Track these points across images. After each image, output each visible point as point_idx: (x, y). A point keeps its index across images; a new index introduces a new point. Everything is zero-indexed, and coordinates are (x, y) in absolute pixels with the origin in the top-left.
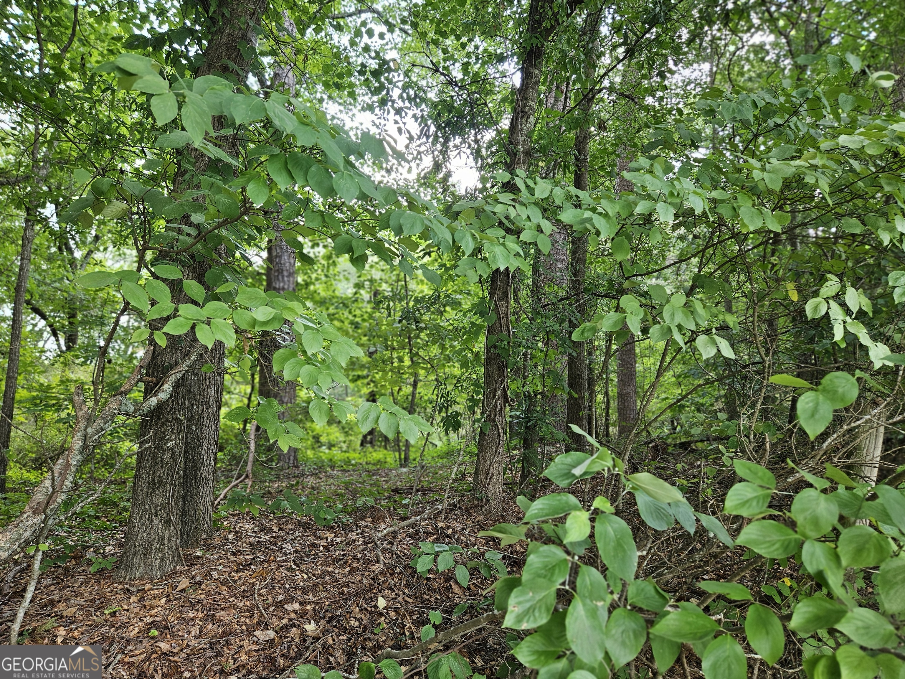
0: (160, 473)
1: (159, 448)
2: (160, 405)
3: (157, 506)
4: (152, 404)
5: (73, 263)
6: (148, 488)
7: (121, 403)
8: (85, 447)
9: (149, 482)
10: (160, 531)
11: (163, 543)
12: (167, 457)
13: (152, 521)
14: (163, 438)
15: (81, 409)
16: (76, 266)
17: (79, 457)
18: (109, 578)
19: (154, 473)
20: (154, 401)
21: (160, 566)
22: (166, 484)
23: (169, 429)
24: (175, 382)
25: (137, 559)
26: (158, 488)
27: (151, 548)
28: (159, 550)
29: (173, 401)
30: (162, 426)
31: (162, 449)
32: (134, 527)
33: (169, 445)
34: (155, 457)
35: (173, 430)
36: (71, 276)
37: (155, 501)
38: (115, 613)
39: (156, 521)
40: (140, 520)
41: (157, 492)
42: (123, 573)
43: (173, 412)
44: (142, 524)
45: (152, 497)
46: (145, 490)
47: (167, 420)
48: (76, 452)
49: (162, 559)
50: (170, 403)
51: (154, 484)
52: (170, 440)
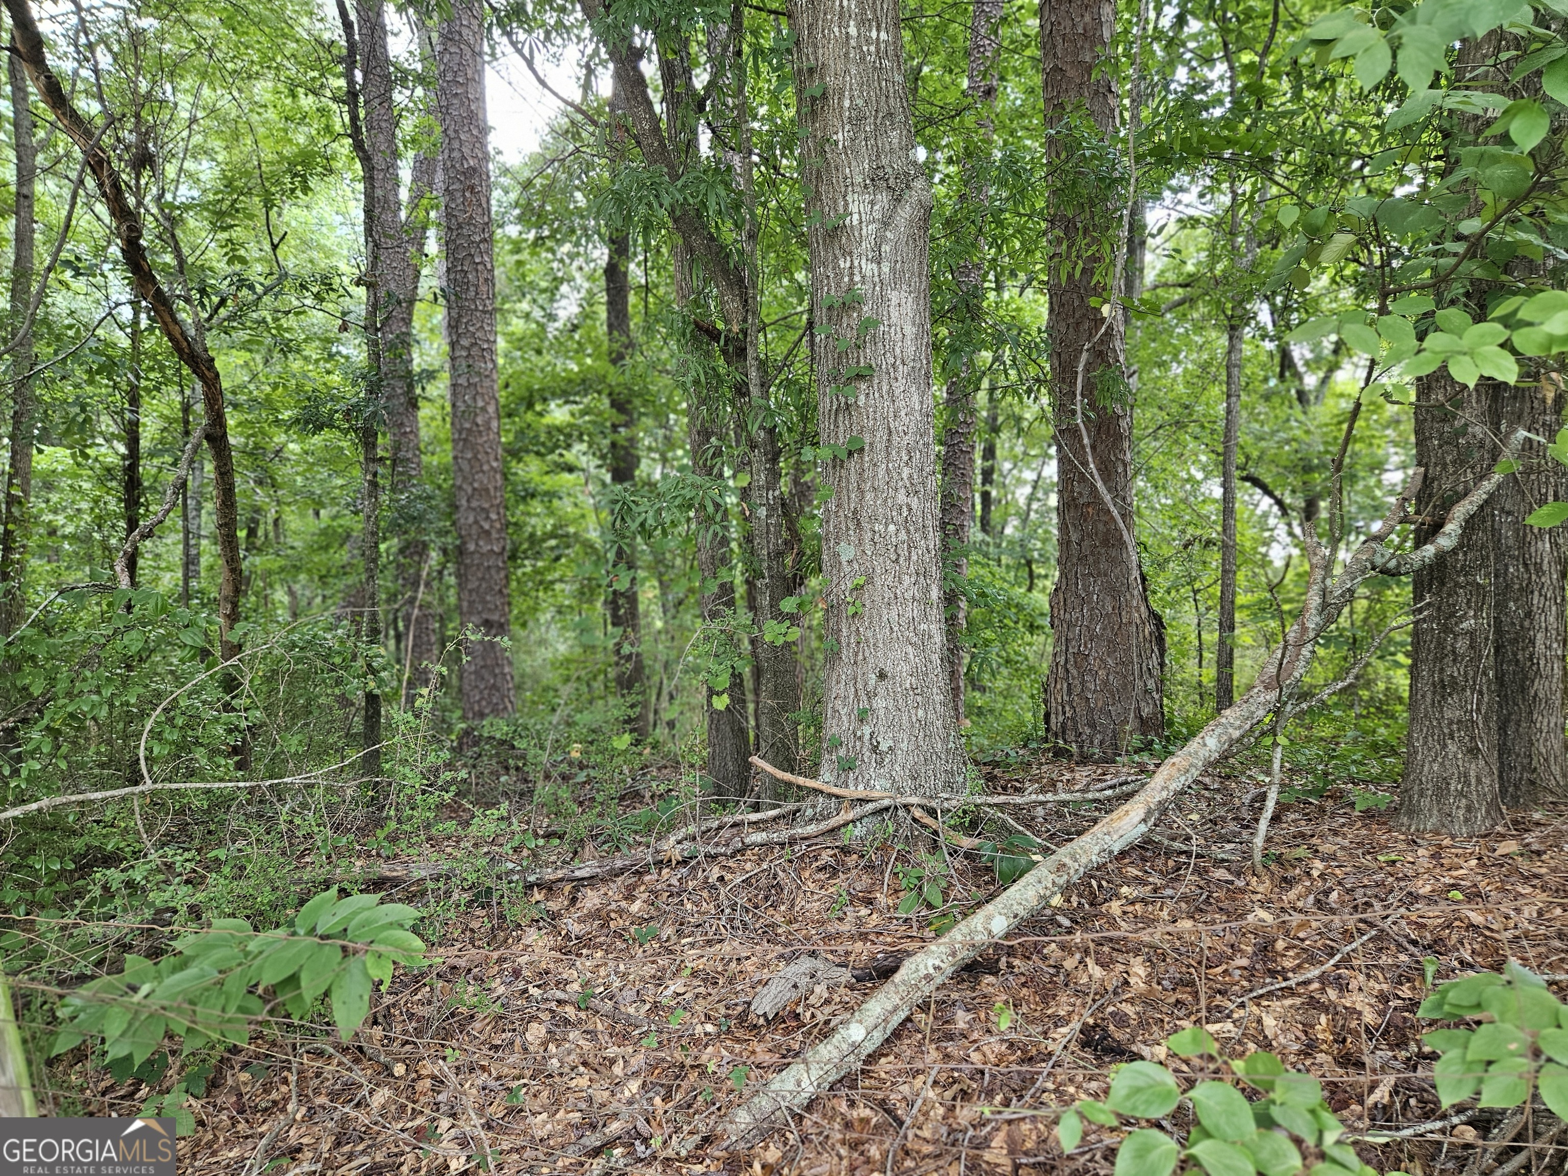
0: (1452, 670)
1: (1446, 629)
2: (1441, 557)
3: (1451, 723)
4: (1426, 554)
5: (1302, 396)
6: (1434, 693)
7: (1375, 552)
8: (1324, 605)
9: (1434, 684)
10: (1460, 763)
11: (1467, 783)
12: (1462, 645)
13: (1445, 746)
14: (1452, 614)
15: (1315, 554)
16: (1308, 401)
17: (1317, 619)
18: (1385, 823)
19: (1442, 670)
20: (1429, 550)
21: (1466, 820)
22: (1464, 690)
23: (1462, 600)
24: (1467, 522)
25: (1425, 803)
26: (1450, 695)
27: (1449, 790)
28: (1461, 794)
29: (1465, 554)
30: (1450, 595)
31: (1452, 632)
32: (1416, 753)
33: (1464, 625)
34: (1441, 644)
35: (1469, 601)
36: (1302, 417)
37: (1448, 714)
38: (1394, 862)
39: (1452, 747)
40: (1425, 743)
41: (1450, 700)
42: (1405, 820)
43: (1465, 571)
44: (1430, 750)
45: (1442, 707)
46: (1429, 694)
47: (1457, 584)
48: (1314, 611)
49: (1469, 809)
50: (1461, 556)
51: (1444, 687)
52: (1464, 617)
